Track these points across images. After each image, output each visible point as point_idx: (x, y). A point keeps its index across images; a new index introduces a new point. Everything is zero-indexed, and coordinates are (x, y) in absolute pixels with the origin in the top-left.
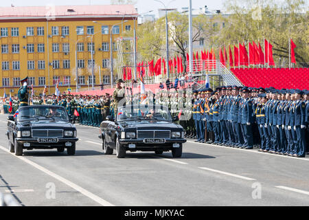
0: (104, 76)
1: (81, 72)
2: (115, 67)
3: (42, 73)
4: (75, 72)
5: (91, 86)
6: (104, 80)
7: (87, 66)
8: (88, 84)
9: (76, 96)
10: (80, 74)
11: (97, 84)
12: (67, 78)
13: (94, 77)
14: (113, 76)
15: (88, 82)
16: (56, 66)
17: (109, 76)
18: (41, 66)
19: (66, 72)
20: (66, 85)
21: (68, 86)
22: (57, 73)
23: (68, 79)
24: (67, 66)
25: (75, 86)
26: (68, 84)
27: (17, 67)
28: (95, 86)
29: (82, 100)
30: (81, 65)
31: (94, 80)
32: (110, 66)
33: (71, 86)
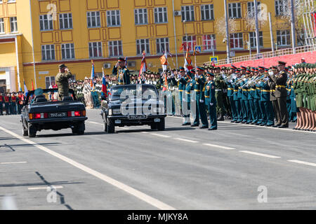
0: (278, 33)
1: (234, 25)
2: (298, 13)
3: (161, 30)
4: (223, 26)
5: (254, 51)
6: (279, 39)
7: (245, 14)
8: (249, 48)
9: (225, 69)
10: (233, 30)
11: (265, 47)
12: (209, 38)
13: (260, 33)
14: (296, 30)
15: (249, 43)
16: (187, 17)
17: (289, 32)
18: (161, 18)
19: (208, 27)
20: (208, 50)
21: (211, 54)
22: (190, 29)
23: (212, 40)
24: (208, 16)
25: (225, 53)
26: (212, 49)
27: (115, 22)
28: (262, 51)
29: (234, 76)
30: (235, 13)
31: (261, 40)
32: (289, 13)
33: (217, 53)
